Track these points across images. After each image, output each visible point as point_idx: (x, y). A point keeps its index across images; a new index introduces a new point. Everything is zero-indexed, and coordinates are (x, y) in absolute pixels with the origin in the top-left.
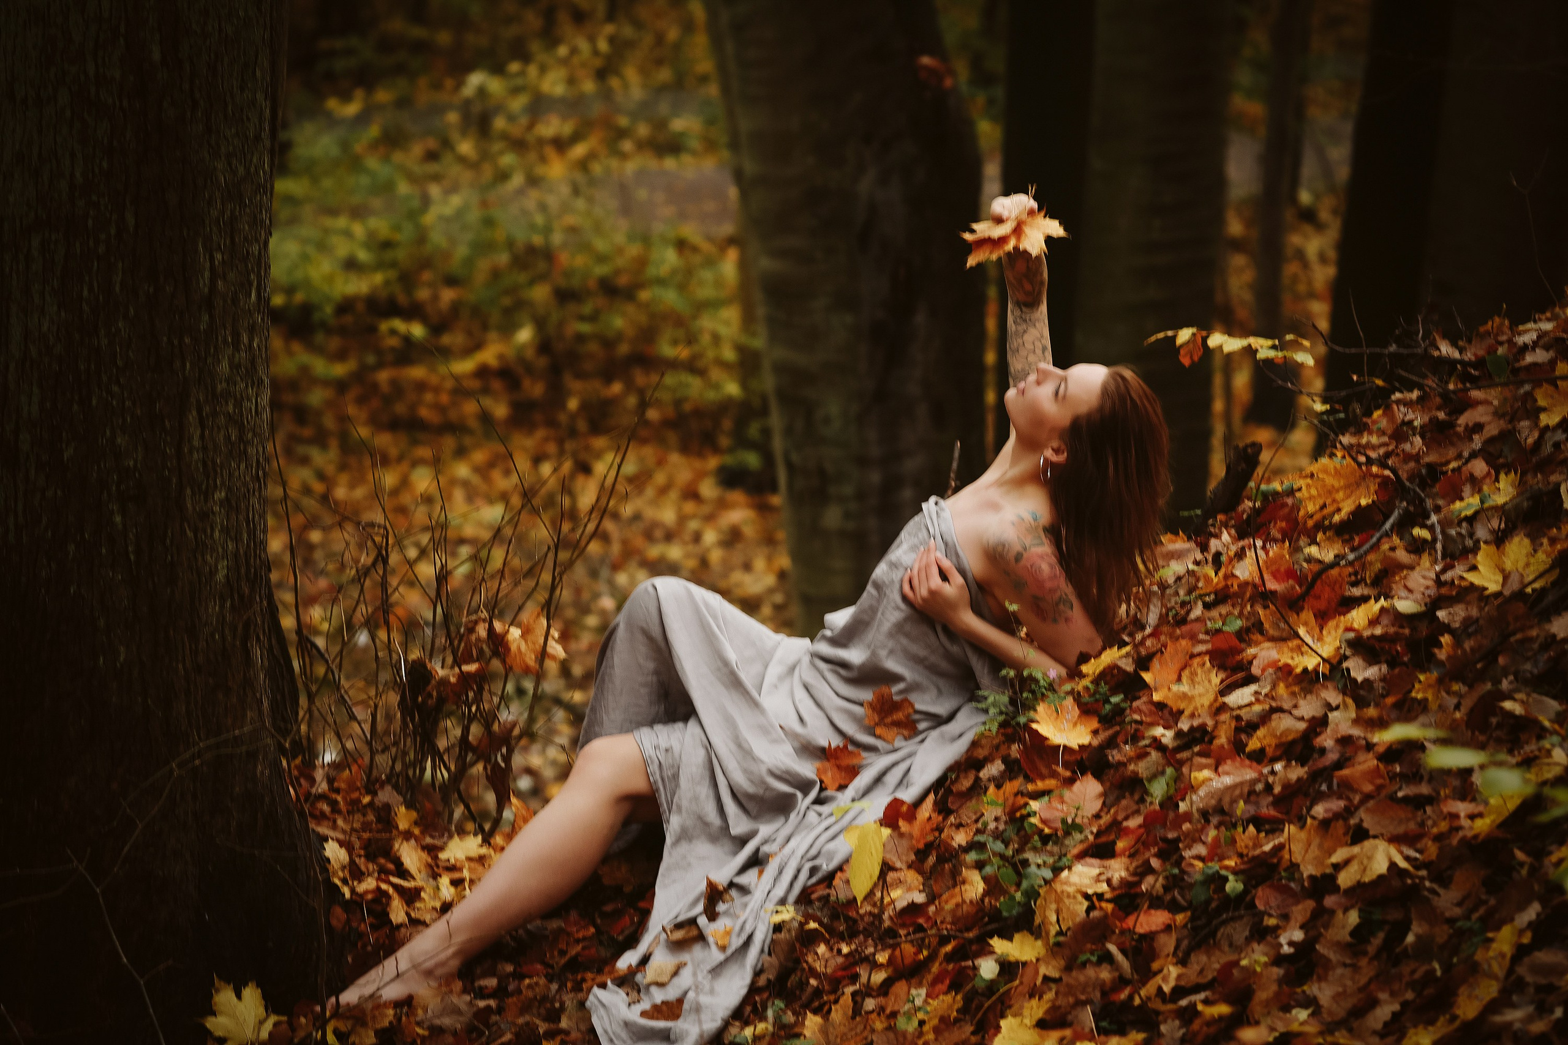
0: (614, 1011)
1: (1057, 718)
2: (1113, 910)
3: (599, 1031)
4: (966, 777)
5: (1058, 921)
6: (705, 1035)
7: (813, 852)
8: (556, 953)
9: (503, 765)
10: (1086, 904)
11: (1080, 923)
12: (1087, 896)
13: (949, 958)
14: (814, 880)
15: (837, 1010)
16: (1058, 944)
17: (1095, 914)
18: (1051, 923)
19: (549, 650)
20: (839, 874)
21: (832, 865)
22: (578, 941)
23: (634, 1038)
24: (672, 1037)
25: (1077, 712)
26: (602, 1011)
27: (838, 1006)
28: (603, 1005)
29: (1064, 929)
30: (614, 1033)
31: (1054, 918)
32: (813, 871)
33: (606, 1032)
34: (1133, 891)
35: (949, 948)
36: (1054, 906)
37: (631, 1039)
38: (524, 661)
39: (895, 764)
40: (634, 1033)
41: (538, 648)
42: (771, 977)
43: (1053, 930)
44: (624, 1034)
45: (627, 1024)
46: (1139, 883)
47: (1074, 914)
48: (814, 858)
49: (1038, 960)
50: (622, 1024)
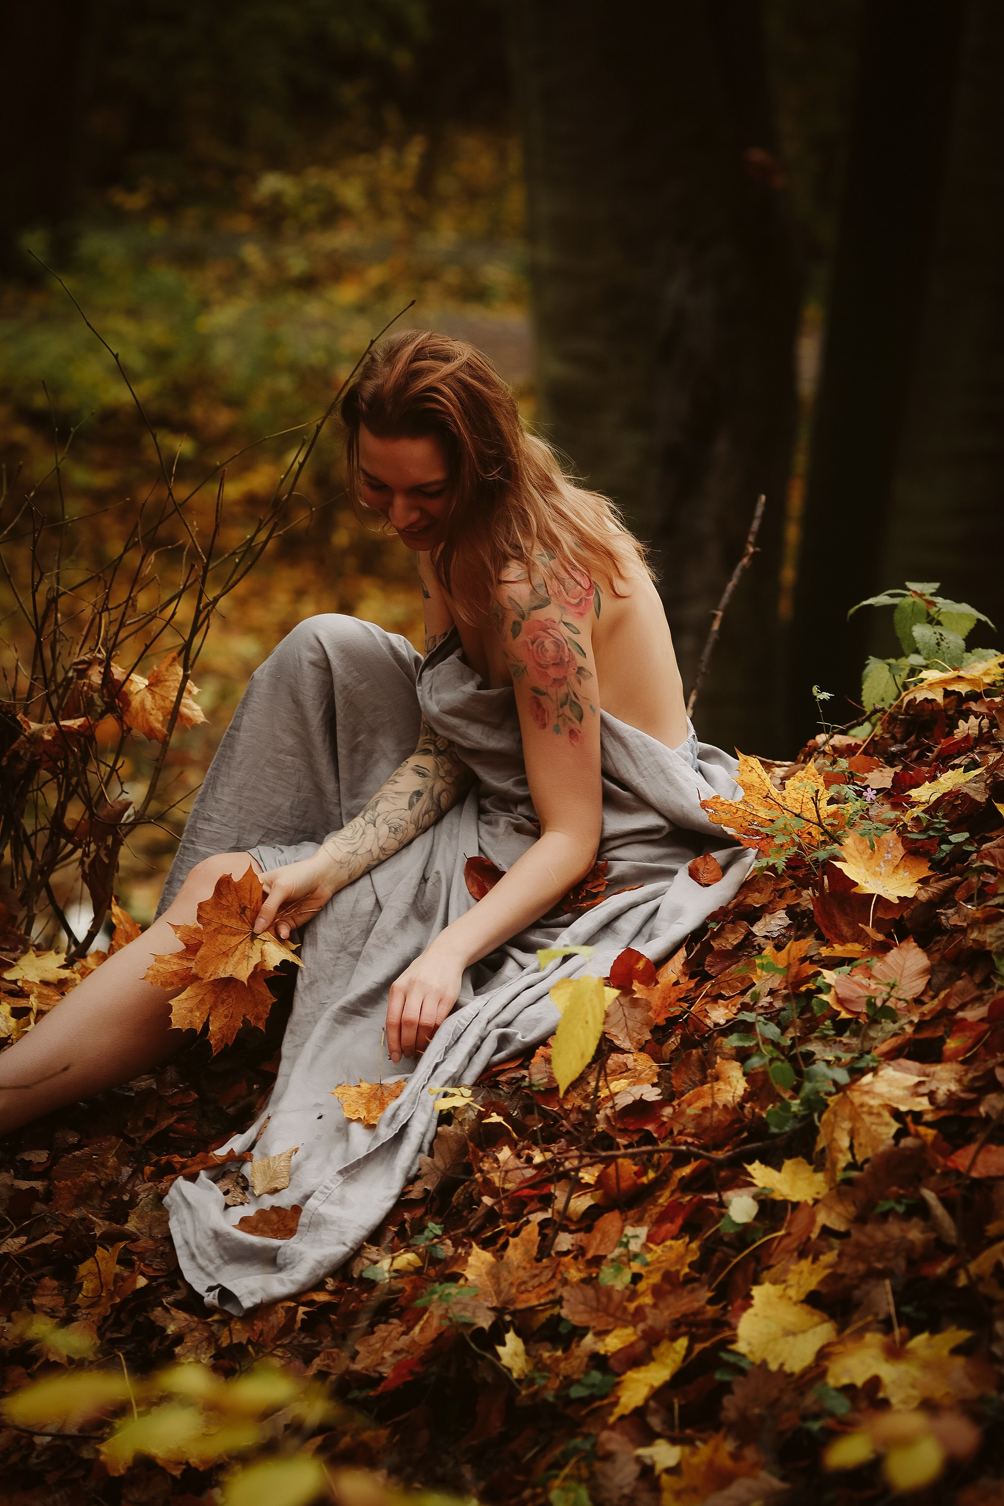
0: (202, 1214)
1: (871, 858)
2: (936, 1137)
3: (178, 1241)
4: (734, 932)
5: (851, 1147)
6: (325, 1264)
7: (506, 1016)
8: (140, 1124)
9: (107, 861)
10: (895, 1126)
11: (884, 1154)
12: (897, 1115)
13: (686, 1185)
14: (502, 1055)
15: (515, 1245)
16: (847, 1182)
17: (907, 1142)
18: (841, 1151)
19: (183, 710)
20: (541, 1050)
21: (530, 1037)
22: (173, 1109)
23: (226, 1258)
24: (280, 1261)
25: (900, 851)
26: (185, 1213)
27: (516, 1240)
28: (188, 1205)
29: (860, 1159)
30: (198, 1247)
31: (845, 1142)
32: (503, 1040)
33: (187, 1243)
34: (965, 1114)
35: (686, 1171)
36: (847, 1125)
37: (221, 1257)
38: (147, 720)
39: (634, 906)
40: (225, 1249)
41: (169, 705)
42: (428, 1188)
43: (844, 1160)
44: (211, 1250)
45: (217, 1235)
46: (976, 1103)
47: (876, 1139)
48: (508, 1024)
49: (816, 1201)
50: (210, 1233)
